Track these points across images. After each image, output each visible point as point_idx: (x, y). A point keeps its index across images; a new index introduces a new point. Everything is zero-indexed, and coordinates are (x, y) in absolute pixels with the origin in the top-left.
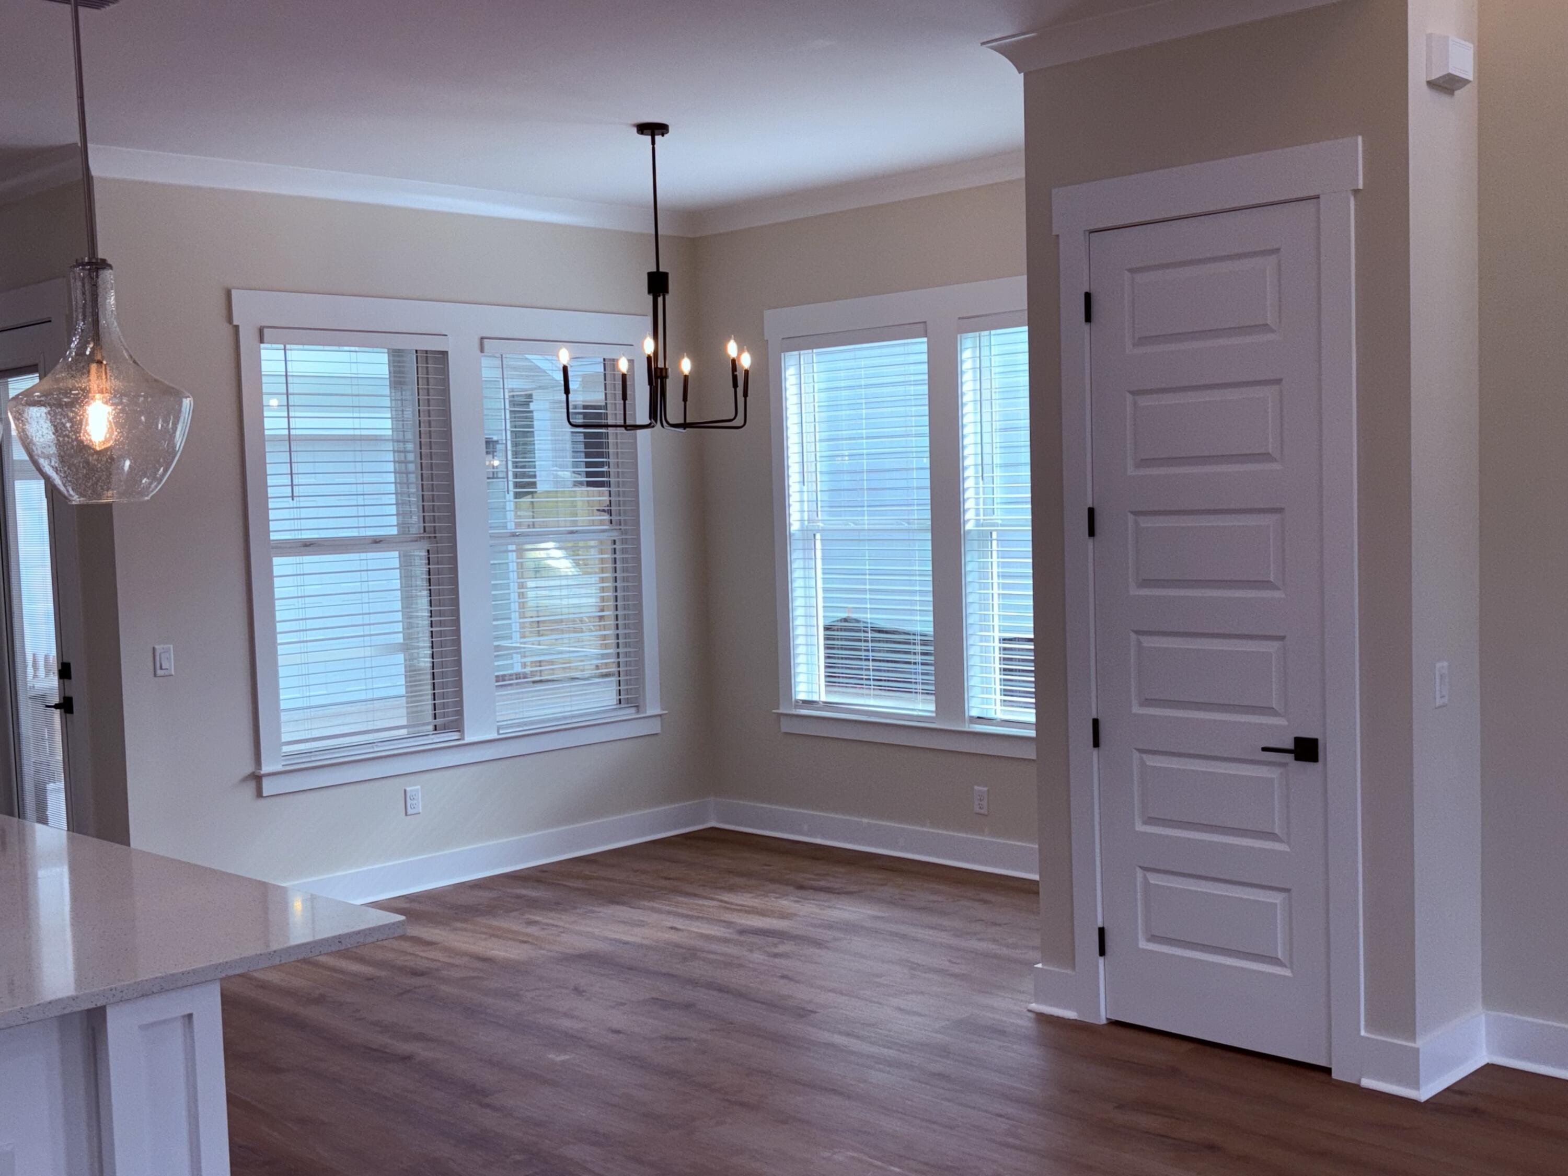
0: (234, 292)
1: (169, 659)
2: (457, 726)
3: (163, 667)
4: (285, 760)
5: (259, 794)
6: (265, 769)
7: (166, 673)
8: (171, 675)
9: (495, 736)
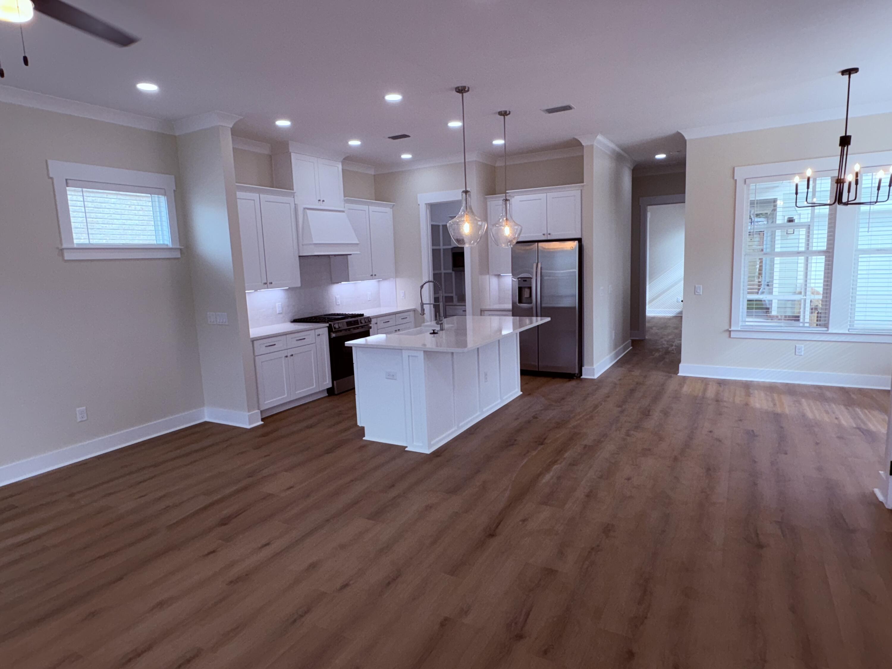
0: (736, 168)
1: (700, 290)
2: (826, 326)
3: (698, 292)
4: (742, 327)
5: (730, 336)
6: (733, 328)
7: (699, 294)
8: (700, 295)
9: (847, 332)
